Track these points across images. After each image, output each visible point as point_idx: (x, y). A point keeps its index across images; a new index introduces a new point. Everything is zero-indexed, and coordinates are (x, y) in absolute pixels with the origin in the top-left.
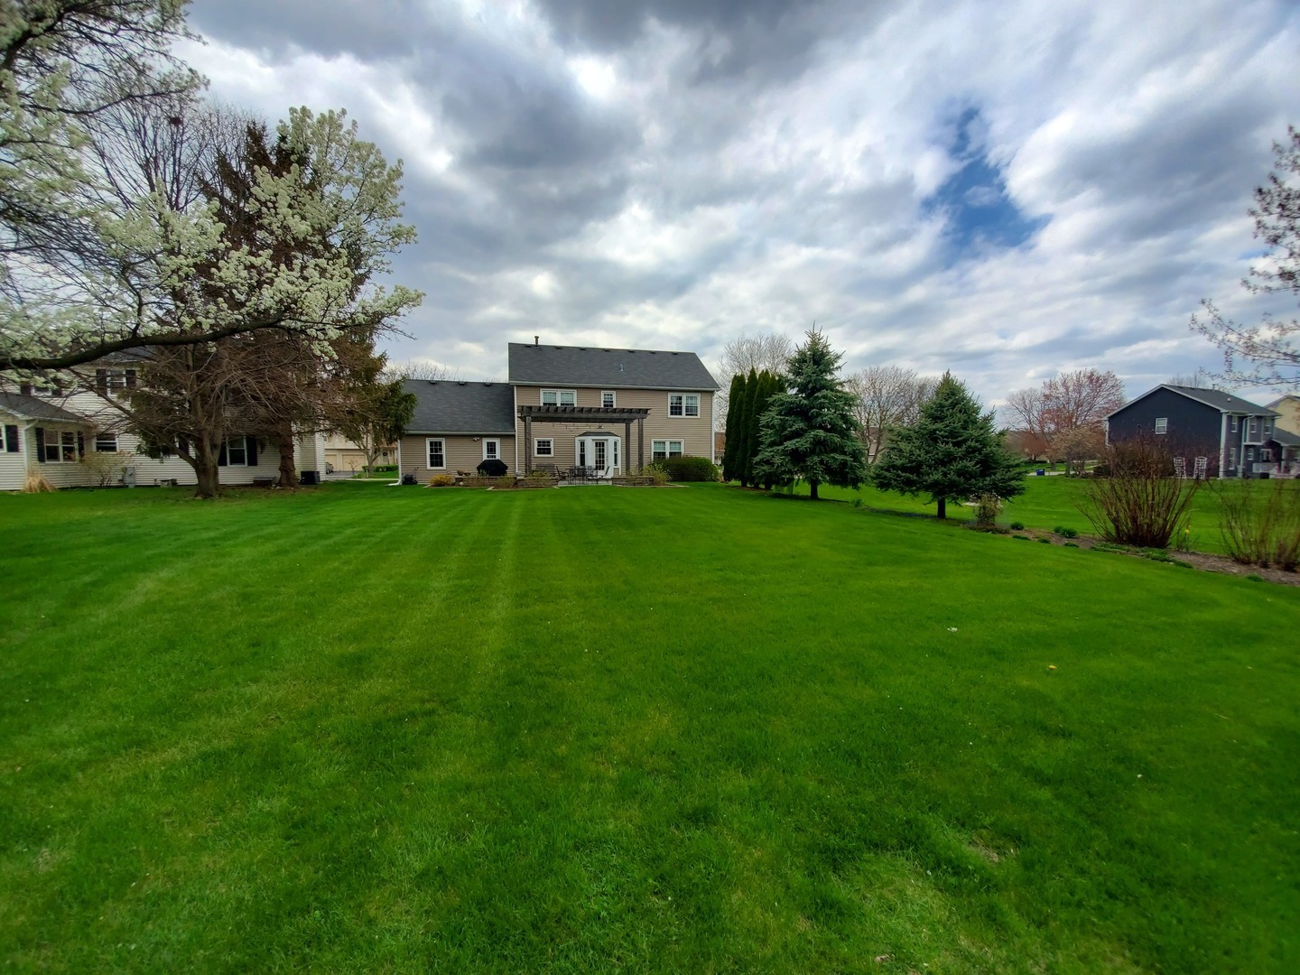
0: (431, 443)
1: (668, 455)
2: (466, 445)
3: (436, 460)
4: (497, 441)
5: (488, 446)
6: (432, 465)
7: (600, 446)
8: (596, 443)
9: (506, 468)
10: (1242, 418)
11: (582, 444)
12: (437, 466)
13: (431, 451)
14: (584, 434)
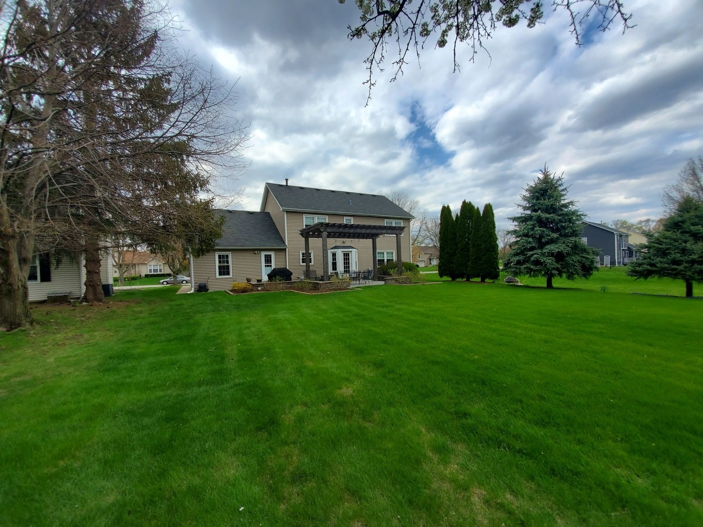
0: (220, 256)
1: (386, 261)
2: (248, 258)
3: (224, 270)
4: (272, 254)
5: (265, 258)
6: (220, 274)
7: (346, 256)
8: (344, 254)
9: (292, 274)
10: (621, 236)
11: (334, 255)
12: (224, 275)
13: (220, 262)
14: (335, 247)
